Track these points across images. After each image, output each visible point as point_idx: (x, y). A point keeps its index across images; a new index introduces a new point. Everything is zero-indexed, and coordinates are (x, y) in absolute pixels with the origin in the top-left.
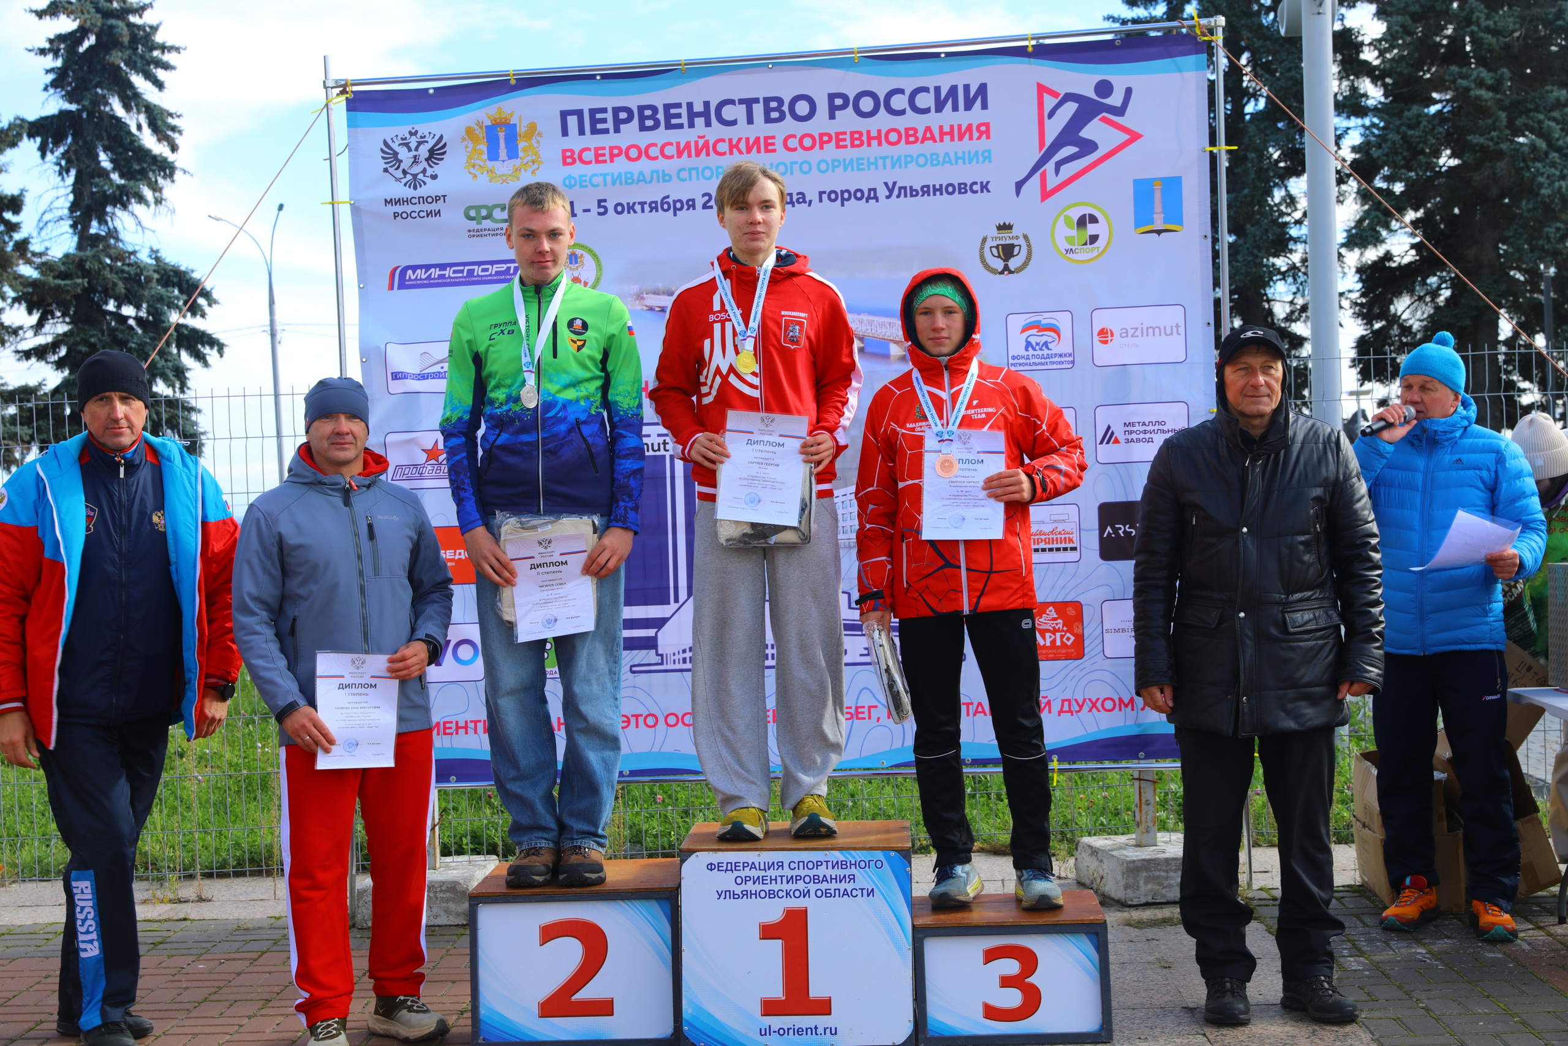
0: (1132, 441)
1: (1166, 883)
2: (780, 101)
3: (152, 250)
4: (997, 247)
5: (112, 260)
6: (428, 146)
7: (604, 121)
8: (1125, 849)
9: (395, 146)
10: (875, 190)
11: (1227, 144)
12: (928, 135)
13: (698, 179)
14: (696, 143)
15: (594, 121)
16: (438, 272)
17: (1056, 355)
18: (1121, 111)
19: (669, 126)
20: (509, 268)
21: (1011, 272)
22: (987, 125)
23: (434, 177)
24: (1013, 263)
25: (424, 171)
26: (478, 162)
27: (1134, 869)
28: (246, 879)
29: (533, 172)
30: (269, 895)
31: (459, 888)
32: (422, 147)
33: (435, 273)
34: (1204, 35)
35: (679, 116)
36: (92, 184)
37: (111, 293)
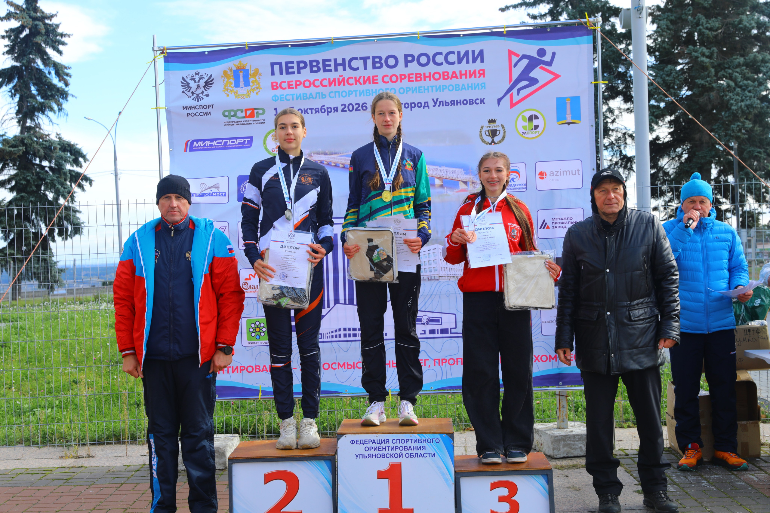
0: (556, 227)
1: (573, 447)
2: (380, 58)
3: (57, 134)
4: (488, 131)
5: (37, 139)
6: (205, 80)
7: (293, 68)
8: (552, 430)
9: (188, 80)
10: (427, 103)
11: (602, 80)
12: (454, 75)
13: (339, 97)
14: (339, 79)
15: (287, 68)
16: (209, 143)
17: (518, 185)
18: (550, 64)
19: (325, 71)
20: (245, 141)
21: (495, 143)
22: (483, 70)
23: (207, 95)
24: (496, 139)
25: (202, 92)
26: (229, 88)
27: (557, 440)
28: (111, 446)
29: (257, 93)
30: (123, 454)
31: (220, 451)
32: (201, 81)
33: (208, 143)
34: (591, 26)
35: (330, 65)
36: (27, 101)
37: (37, 154)
